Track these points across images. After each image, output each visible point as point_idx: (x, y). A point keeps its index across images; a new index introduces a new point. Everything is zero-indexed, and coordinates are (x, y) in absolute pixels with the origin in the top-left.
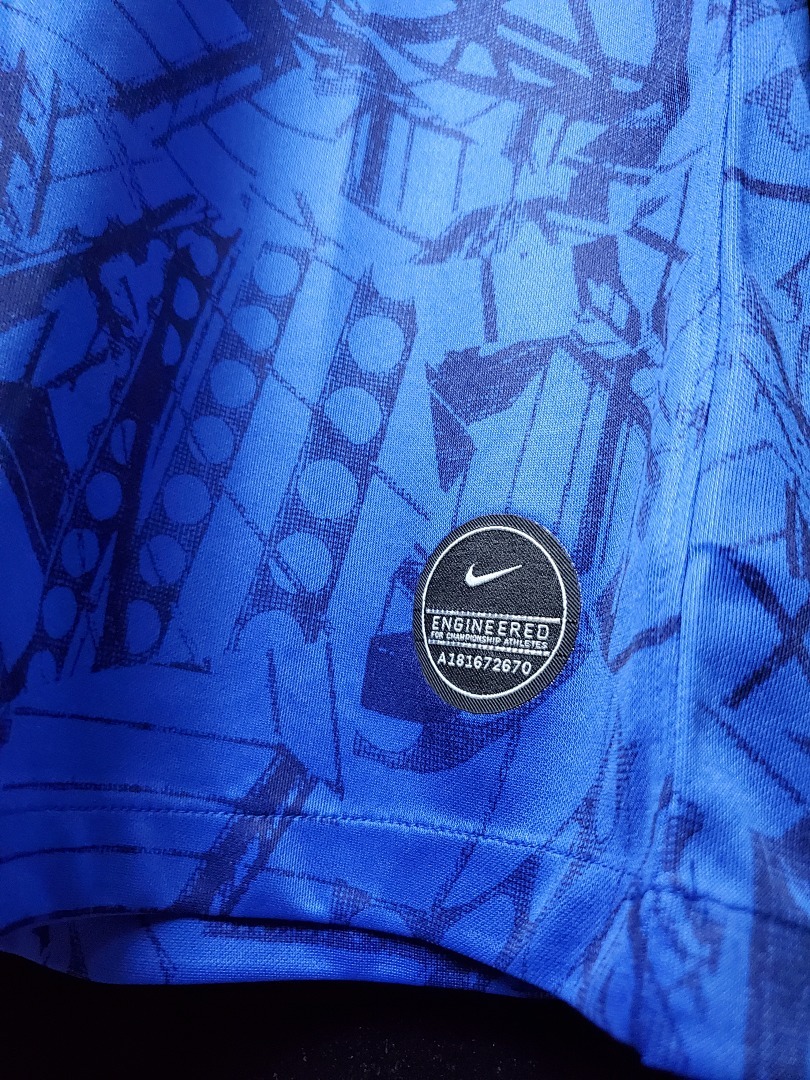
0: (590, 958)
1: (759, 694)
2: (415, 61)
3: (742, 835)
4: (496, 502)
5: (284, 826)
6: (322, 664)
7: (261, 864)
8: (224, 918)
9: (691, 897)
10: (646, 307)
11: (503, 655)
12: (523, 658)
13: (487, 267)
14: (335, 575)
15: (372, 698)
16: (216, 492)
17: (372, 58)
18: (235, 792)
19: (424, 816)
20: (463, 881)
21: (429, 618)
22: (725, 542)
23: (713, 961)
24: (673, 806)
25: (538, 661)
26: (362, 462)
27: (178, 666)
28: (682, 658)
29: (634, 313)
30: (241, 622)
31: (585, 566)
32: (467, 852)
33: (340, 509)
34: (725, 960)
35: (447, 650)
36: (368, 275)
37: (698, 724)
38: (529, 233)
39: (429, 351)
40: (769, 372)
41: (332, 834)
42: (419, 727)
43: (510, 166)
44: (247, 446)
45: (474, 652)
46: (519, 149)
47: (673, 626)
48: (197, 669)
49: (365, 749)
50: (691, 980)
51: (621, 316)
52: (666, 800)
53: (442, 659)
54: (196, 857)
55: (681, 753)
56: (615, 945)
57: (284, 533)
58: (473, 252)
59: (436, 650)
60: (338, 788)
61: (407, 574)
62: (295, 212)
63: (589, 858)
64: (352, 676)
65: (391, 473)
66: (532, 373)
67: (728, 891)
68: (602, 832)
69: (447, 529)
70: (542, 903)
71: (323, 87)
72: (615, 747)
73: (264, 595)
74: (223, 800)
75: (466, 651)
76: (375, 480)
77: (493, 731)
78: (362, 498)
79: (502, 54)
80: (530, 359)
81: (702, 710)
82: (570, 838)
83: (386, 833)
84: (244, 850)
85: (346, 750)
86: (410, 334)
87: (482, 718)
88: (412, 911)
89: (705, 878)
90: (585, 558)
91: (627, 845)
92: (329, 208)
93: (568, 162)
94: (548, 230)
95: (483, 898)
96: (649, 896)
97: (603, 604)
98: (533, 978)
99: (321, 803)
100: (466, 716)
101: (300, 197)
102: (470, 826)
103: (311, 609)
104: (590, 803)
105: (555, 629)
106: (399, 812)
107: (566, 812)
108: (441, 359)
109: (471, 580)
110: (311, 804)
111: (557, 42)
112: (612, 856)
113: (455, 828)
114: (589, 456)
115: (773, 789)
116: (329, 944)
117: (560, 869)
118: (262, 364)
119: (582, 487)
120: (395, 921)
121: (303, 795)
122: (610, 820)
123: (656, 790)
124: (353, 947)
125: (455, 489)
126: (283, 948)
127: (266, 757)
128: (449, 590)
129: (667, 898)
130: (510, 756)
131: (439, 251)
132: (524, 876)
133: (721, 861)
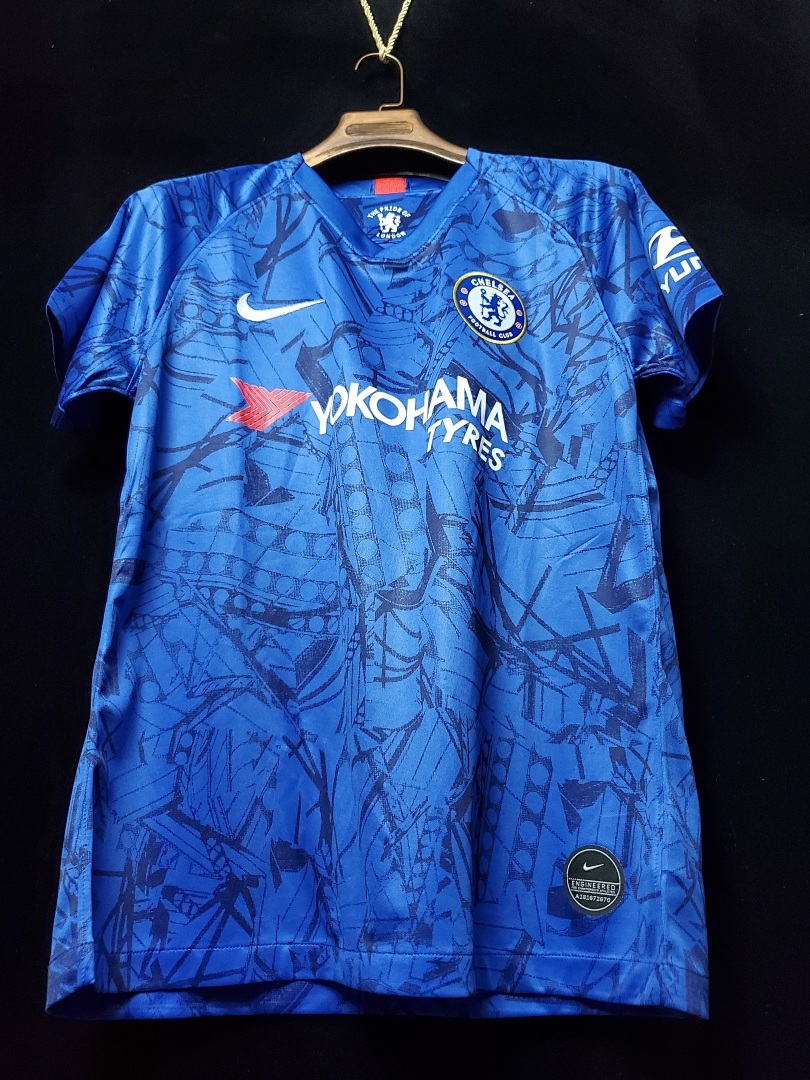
0: (642, 990)
1: (682, 911)
2: (541, 659)
3: (681, 950)
4: (592, 839)
5: (528, 958)
6: (532, 899)
7: (522, 973)
8: (512, 994)
9: (671, 966)
10: (638, 779)
11: (600, 896)
12: (607, 896)
13: (578, 748)
14: (533, 865)
15: (551, 911)
16: (494, 837)
17: (527, 659)
18: (511, 947)
19: (575, 952)
20: (592, 974)
21: (570, 881)
22: (671, 869)
23: (678, 981)
24: (665, 943)
25: (612, 898)
26: (538, 821)
27: (490, 902)
28: (663, 902)
29: (633, 778)
30: (506, 884)
31: (625, 866)
32: (593, 965)
33: (533, 839)
34: (680, 980)
35: (579, 893)
36: (534, 748)
37: (668, 920)
38: (592, 740)
39: (558, 778)
40: (678, 819)
41: (543, 961)
42: (570, 921)
43: (582, 710)
44: (502, 816)
45: (590, 894)
46: (585, 703)
47: (659, 893)
48: (494, 903)
49: (550, 930)
50: (673, 986)
51: (628, 777)
52: (662, 941)
53: (577, 896)
54: (501, 971)
55: (665, 928)
56: (652, 982)
57: (516, 850)
58: (571, 742)
59: (575, 893)
60: (542, 944)
61: (559, 864)
62: (507, 724)
63: (638, 961)
64: (543, 904)
65: (548, 824)
66: (599, 794)
67: (679, 964)
68: (641, 952)
69: (573, 849)
70: (623, 978)
71: (511, 672)
72: (644, 926)
73: (512, 874)
74: (507, 950)
75: (586, 894)
76: (543, 827)
77: (599, 922)
78: (539, 833)
79: (574, 662)
80: (597, 788)
81: (669, 916)
82: (630, 956)
83: (562, 959)
84: (517, 968)
85: (544, 930)
86: (551, 770)
87: (594, 917)
88: (574, 987)
89: (675, 961)
90: (625, 863)
91: (651, 955)
92: (519, 723)
93: (603, 713)
94: (600, 739)
95: (600, 979)
96: (661, 967)
97: (633, 880)
98: (623, 1002)
99: (538, 950)
100: (589, 916)
101: (508, 718)
102: (593, 955)
103: (527, 878)
104: (635, 944)
105: (617, 887)
106: (565, 952)
107: (627, 947)
108: (564, 782)
109: (586, 868)
110: (534, 950)
111: (596, 665)
112: (646, 959)
113: (587, 956)
114: (622, 827)
115: (688, 937)
116: (544, 1002)
117: (629, 966)
118: (502, 785)
119: (621, 836)
120: (568, 991)
121: (532, 947)
122: (643, 949)
123: (659, 939)
124: (554, 1003)
125: (575, 833)
126: (529, 1004)
127: (519, 933)
128: (577, 872)
129: (666, 966)
130: (605, 930)
131: (558, 738)
132: (615, 970)
133: (677, 957)
